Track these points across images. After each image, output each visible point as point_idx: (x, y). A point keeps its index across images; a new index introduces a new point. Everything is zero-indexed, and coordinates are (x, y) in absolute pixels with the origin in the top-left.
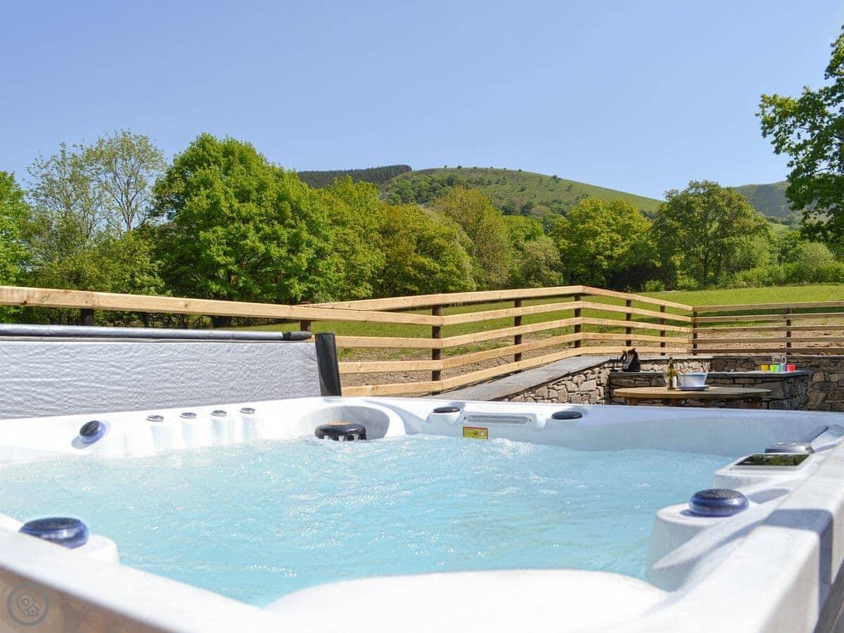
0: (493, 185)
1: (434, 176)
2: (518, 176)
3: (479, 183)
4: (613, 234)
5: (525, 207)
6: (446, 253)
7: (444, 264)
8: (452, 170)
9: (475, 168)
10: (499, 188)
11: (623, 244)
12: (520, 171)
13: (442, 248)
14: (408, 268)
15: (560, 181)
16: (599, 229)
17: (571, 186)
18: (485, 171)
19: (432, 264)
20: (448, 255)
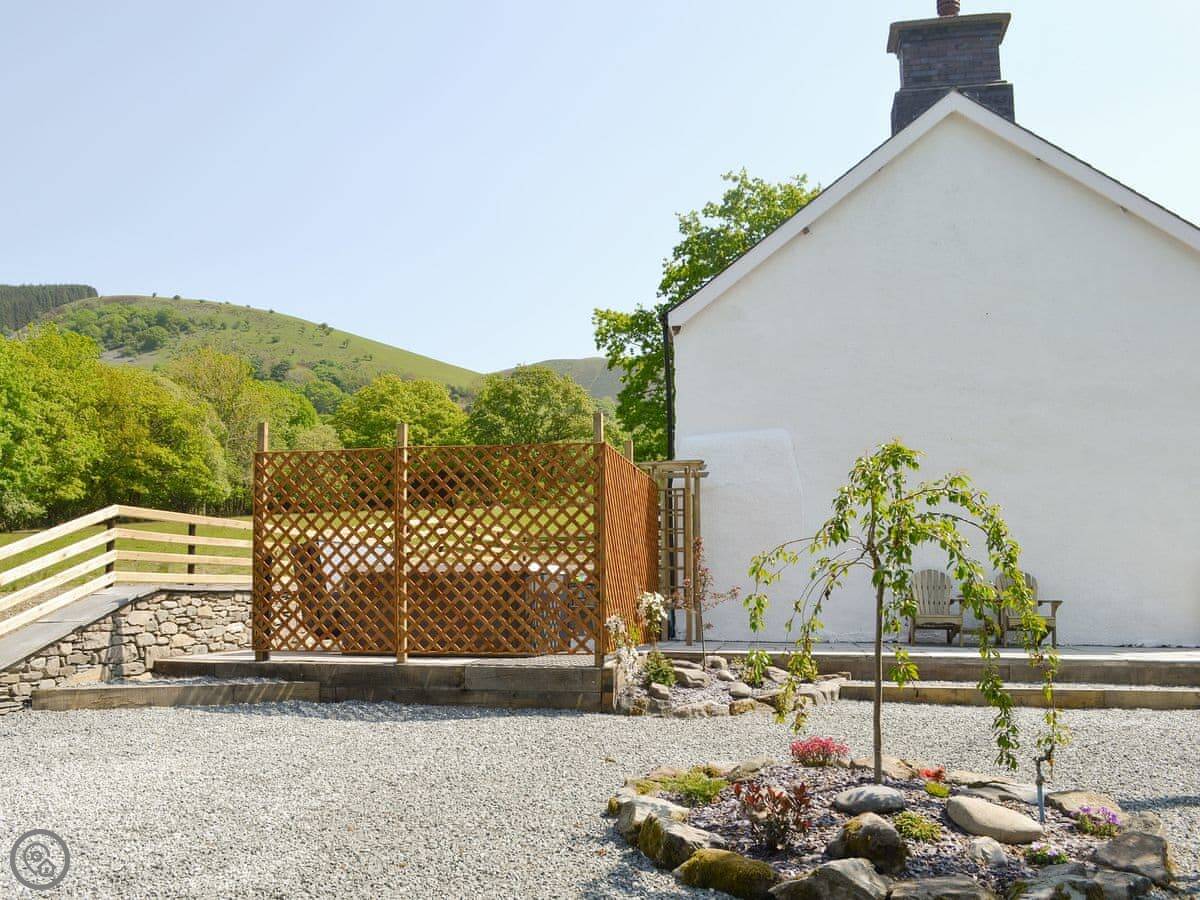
0: (229, 330)
1: (135, 307)
2: (267, 319)
3: (206, 324)
4: (417, 427)
5: (278, 367)
6: (190, 441)
7: (186, 457)
8: (164, 302)
9: (201, 301)
10: (238, 336)
11: (430, 441)
12: (272, 312)
13: (184, 434)
14: (136, 461)
15: (332, 333)
16: (399, 419)
17: (347, 341)
18: (217, 307)
19: (171, 458)
20: (193, 444)
